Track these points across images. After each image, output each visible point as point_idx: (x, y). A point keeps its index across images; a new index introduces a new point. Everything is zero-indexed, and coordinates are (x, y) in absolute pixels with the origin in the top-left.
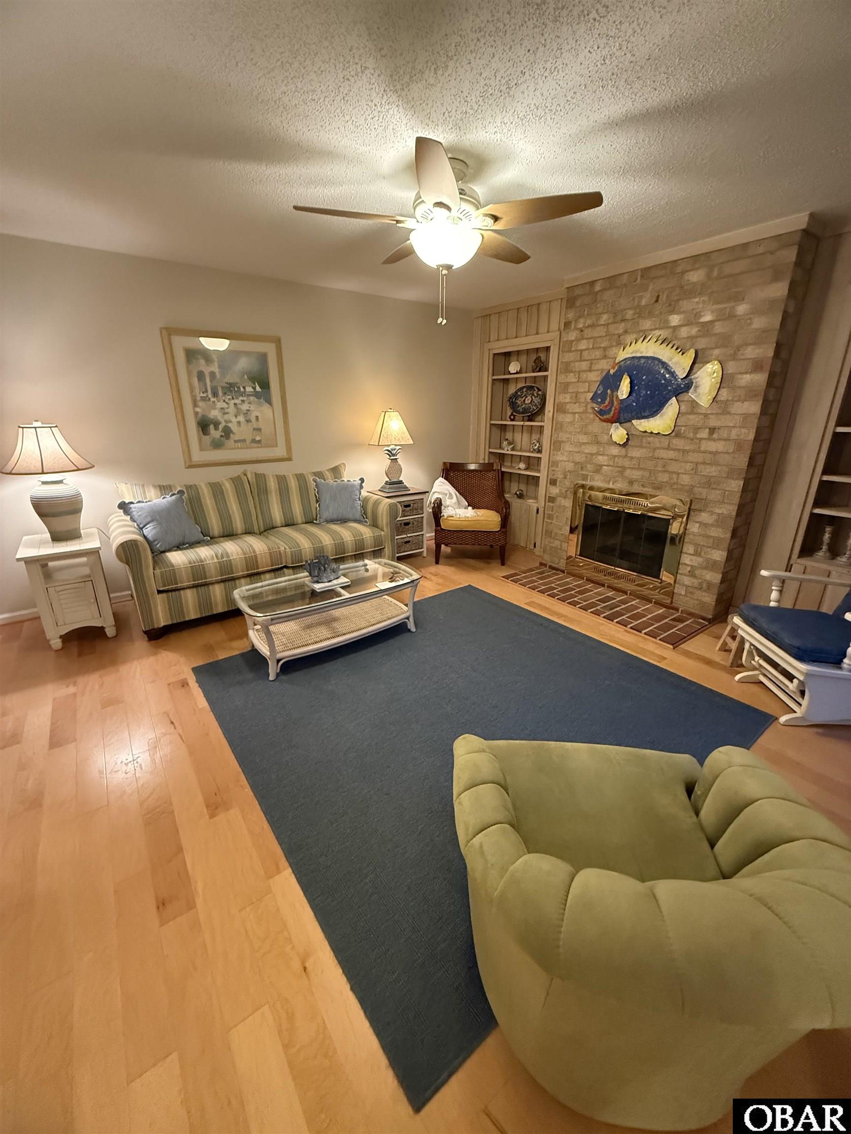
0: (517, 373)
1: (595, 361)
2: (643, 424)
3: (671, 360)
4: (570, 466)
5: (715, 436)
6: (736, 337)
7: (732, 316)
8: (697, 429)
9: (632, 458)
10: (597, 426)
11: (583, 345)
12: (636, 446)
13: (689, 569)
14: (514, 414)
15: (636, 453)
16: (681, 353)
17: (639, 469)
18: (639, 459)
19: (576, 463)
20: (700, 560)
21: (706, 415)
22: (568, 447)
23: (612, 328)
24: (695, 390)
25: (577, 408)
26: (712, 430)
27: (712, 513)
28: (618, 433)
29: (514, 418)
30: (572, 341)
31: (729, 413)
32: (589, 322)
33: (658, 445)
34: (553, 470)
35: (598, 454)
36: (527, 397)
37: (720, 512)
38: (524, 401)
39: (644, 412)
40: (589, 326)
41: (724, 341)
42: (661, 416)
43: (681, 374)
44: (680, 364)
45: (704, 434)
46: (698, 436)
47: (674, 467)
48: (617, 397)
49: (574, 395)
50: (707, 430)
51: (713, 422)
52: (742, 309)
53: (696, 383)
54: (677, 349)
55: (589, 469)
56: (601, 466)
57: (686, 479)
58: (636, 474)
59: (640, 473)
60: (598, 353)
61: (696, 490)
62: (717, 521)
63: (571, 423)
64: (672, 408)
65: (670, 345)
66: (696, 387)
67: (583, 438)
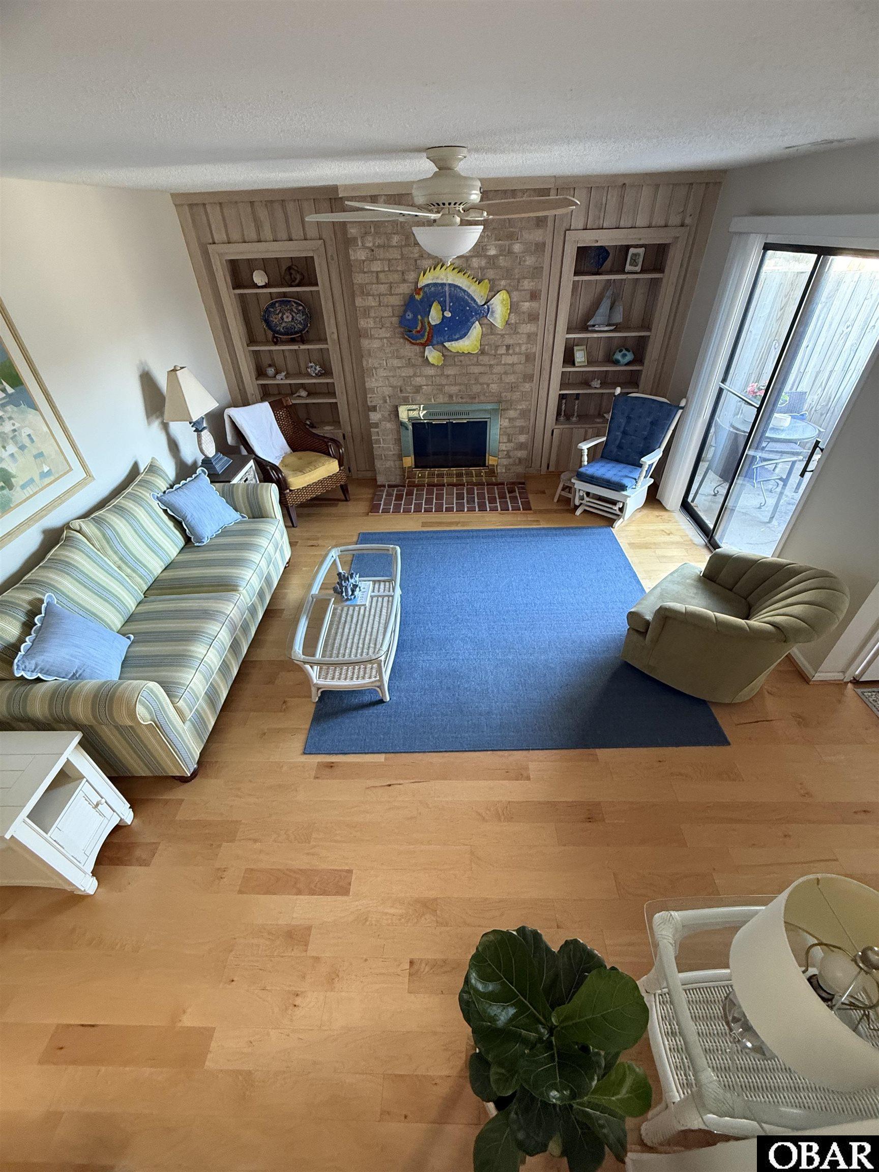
0: (262, 287)
1: (395, 285)
2: (454, 345)
3: (469, 288)
4: (387, 391)
5: (511, 352)
6: (516, 271)
7: (510, 252)
8: (497, 347)
9: (448, 376)
10: (409, 350)
11: (376, 266)
12: (450, 365)
13: (505, 453)
15: (450, 371)
16: (477, 282)
17: (455, 384)
18: (455, 375)
19: (394, 387)
20: (512, 444)
21: (503, 336)
22: (382, 373)
23: (406, 251)
24: (492, 315)
25: (384, 333)
26: (508, 347)
27: (516, 410)
28: (433, 355)
29: (277, 340)
30: (364, 261)
31: (518, 333)
32: (378, 241)
33: (469, 363)
35: (415, 375)
36: (284, 314)
37: (521, 408)
38: (282, 318)
39: (455, 335)
40: (379, 246)
41: (508, 273)
42: (469, 337)
43: (481, 302)
44: (478, 293)
45: (502, 350)
46: (498, 352)
47: (484, 379)
48: (429, 323)
49: (378, 319)
50: (505, 347)
51: (508, 341)
52: (517, 248)
53: (492, 308)
54: (473, 278)
55: (409, 391)
56: (420, 386)
57: (494, 387)
58: (454, 389)
59: (457, 388)
60: (396, 277)
61: (503, 395)
62: (520, 414)
63: (381, 349)
64: (476, 330)
65: (467, 275)
66: (493, 312)
67: (396, 362)
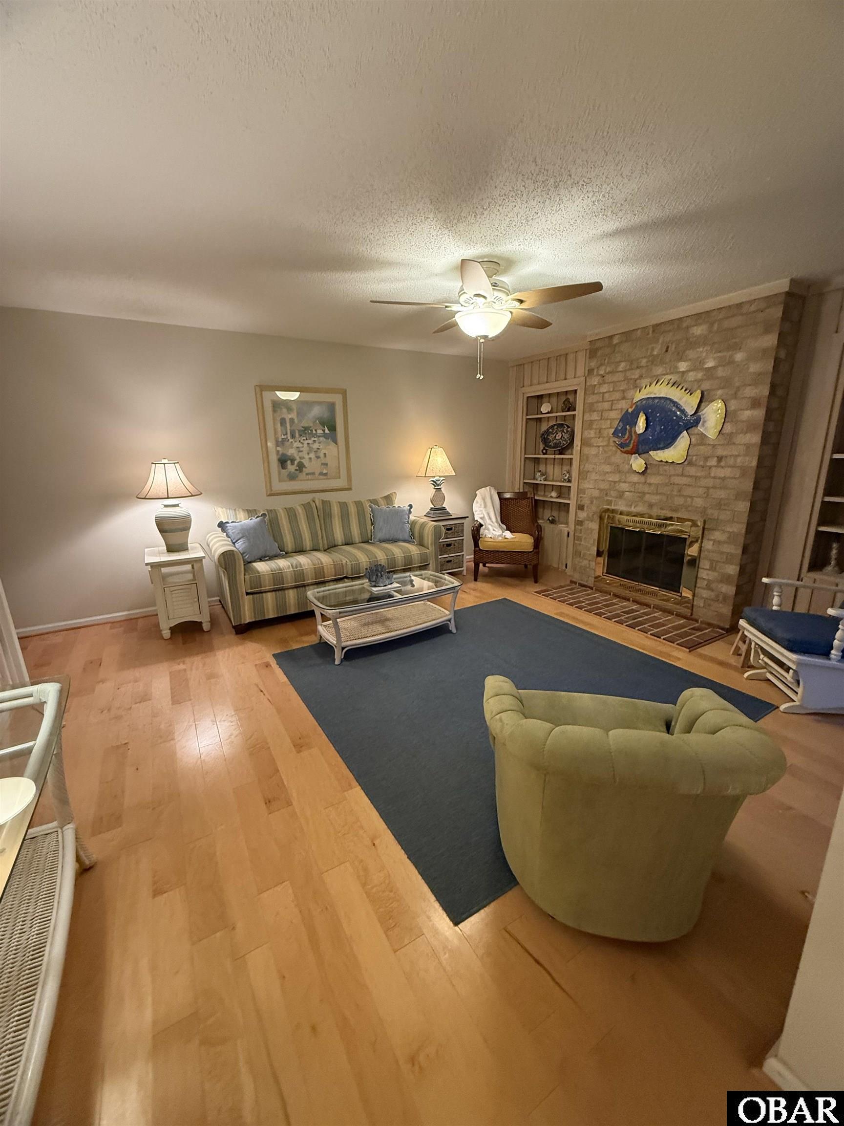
0: (548, 413)
1: (616, 402)
2: (659, 454)
3: (681, 399)
4: (596, 493)
5: (722, 464)
6: (736, 379)
7: (731, 362)
8: (706, 459)
9: (650, 484)
10: (619, 457)
11: (604, 389)
12: (654, 474)
13: (706, 582)
14: (546, 448)
15: (654, 480)
16: (689, 394)
17: (657, 494)
18: (657, 485)
19: (601, 490)
20: (716, 574)
21: (714, 446)
22: (593, 476)
23: (628, 374)
24: (703, 425)
25: (601, 442)
26: (720, 459)
27: (724, 531)
28: (638, 463)
29: (546, 452)
30: (595, 385)
31: (734, 444)
32: (608, 369)
33: (672, 472)
34: (581, 497)
35: (620, 481)
36: (557, 434)
37: (731, 530)
38: (555, 437)
39: (660, 444)
40: (609, 373)
41: (726, 383)
42: (675, 447)
43: (690, 411)
44: (689, 403)
45: (713, 462)
46: (708, 464)
47: (688, 491)
48: (635, 432)
49: (598, 431)
50: (716, 458)
51: (720, 452)
52: (739, 356)
53: (704, 418)
54: (685, 390)
55: (613, 495)
56: (623, 492)
57: (699, 502)
58: (654, 499)
59: (658, 497)
60: (617, 395)
61: (709, 511)
62: (729, 538)
63: (596, 455)
64: (683, 440)
65: (680, 387)
66: (705, 422)
67: (608, 468)
